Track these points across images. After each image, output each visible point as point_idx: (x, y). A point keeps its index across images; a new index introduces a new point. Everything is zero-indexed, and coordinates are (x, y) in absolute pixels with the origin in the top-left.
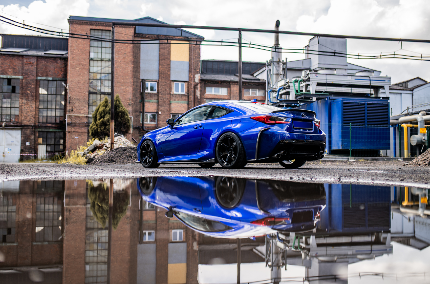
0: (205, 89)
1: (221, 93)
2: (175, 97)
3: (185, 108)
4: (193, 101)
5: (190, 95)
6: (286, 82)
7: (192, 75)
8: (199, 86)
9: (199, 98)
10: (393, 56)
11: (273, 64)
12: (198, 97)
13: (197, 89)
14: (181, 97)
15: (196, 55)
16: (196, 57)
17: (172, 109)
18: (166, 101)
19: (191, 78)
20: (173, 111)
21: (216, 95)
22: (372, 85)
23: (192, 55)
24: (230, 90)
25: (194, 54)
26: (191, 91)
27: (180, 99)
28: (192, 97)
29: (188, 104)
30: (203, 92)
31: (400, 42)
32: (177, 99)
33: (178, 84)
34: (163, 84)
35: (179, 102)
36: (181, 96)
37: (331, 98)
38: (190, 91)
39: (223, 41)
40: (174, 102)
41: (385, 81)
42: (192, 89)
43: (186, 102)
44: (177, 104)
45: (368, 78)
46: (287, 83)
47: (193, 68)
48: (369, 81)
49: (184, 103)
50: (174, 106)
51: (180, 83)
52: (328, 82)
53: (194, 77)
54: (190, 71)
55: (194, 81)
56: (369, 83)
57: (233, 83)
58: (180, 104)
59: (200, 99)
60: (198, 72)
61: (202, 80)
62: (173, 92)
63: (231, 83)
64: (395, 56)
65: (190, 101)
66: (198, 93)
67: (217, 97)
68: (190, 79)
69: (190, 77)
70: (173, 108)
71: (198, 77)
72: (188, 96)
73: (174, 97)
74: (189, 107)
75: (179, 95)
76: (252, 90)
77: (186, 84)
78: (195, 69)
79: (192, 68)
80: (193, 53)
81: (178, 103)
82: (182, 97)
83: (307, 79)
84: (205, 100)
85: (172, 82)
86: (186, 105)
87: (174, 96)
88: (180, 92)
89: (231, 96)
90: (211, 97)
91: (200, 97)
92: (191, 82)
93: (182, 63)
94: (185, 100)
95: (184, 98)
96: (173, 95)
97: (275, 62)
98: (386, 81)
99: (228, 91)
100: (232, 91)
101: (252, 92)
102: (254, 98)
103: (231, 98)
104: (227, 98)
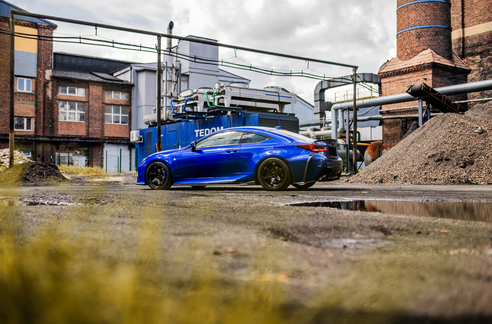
0: (57, 89)
1: (78, 94)
2: (19, 96)
3: (32, 110)
4: (42, 102)
5: (39, 95)
6: (192, 93)
7: (41, 70)
8: (50, 84)
9: (50, 99)
10: (301, 75)
11: (167, 70)
12: (49, 98)
13: (48, 88)
14: (27, 96)
15: (46, 46)
16: (46, 48)
17: (15, 111)
18: (7, 101)
19: (40, 74)
20: (16, 113)
21: (72, 96)
22: (280, 101)
23: (41, 45)
24: (89, 92)
25: (44, 44)
26: (41, 89)
27: (26, 98)
28: (41, 97)
29: (36, 106)
30: (55, 92)
31: (307, 61)
32: (21, 99)
33: (23, 80)
34: (3, 79)
35: (24, 102)
36: (26, 95)
37: (245, 113)
38: (39, 89)
39: (142, 46)
40: (18, 102)
41: (291, 98)
42: (41, 87)
43: (34, 103)
44: (22, 105)
45: (277, 94)
46: (194, 93)
47: (42, 61)
48: (278, 97)
49: (31, 104)
50: (18, 107)
51: (25, 80)
52: (241, 96)
53: (44, 73)
54: (39, 66)
55: (44, 78)
56: (278, 99)
57: (93, 84)
58: (25, 105)
59: (51, 100)
60: (49, 67)
61: (53, 78)
62: (16, 90)
63: (89, 83)
64: (303, 75)
65: (39, 102)
66: (49, 93)
67: (72, 99)
68: (39, 75)
69: (38, 73)
70: (16, 109)
71: (49, 74)
72: (36, 95)
73: (17, 96)
74: (38, 109)
75: (24, 93)
76: (114, 93)
77: (34, 80)
78: (45, 64)
79: (41, 62)
80: (42, 44)
81: (23, 104)
82: (28, 97)
83: (222, 92)
84: (57, 101)
85: (15, 78)
86: (33, 107)
87: (17, 94)
88: (25, 91)
89: (90, 98)
90: (65, 98)
91: (52, 98)
92: (40, 79)
93: (29, 54)
94: (32, 100)
95: (31, 98)
96: (16, 93)
97: (169, 67)
98: (293, 98)
99: (86, 92)
100: (90, 93)
101: (114, 95)
102: (116, 102)
103: (89, 100)
104: (84, 100)
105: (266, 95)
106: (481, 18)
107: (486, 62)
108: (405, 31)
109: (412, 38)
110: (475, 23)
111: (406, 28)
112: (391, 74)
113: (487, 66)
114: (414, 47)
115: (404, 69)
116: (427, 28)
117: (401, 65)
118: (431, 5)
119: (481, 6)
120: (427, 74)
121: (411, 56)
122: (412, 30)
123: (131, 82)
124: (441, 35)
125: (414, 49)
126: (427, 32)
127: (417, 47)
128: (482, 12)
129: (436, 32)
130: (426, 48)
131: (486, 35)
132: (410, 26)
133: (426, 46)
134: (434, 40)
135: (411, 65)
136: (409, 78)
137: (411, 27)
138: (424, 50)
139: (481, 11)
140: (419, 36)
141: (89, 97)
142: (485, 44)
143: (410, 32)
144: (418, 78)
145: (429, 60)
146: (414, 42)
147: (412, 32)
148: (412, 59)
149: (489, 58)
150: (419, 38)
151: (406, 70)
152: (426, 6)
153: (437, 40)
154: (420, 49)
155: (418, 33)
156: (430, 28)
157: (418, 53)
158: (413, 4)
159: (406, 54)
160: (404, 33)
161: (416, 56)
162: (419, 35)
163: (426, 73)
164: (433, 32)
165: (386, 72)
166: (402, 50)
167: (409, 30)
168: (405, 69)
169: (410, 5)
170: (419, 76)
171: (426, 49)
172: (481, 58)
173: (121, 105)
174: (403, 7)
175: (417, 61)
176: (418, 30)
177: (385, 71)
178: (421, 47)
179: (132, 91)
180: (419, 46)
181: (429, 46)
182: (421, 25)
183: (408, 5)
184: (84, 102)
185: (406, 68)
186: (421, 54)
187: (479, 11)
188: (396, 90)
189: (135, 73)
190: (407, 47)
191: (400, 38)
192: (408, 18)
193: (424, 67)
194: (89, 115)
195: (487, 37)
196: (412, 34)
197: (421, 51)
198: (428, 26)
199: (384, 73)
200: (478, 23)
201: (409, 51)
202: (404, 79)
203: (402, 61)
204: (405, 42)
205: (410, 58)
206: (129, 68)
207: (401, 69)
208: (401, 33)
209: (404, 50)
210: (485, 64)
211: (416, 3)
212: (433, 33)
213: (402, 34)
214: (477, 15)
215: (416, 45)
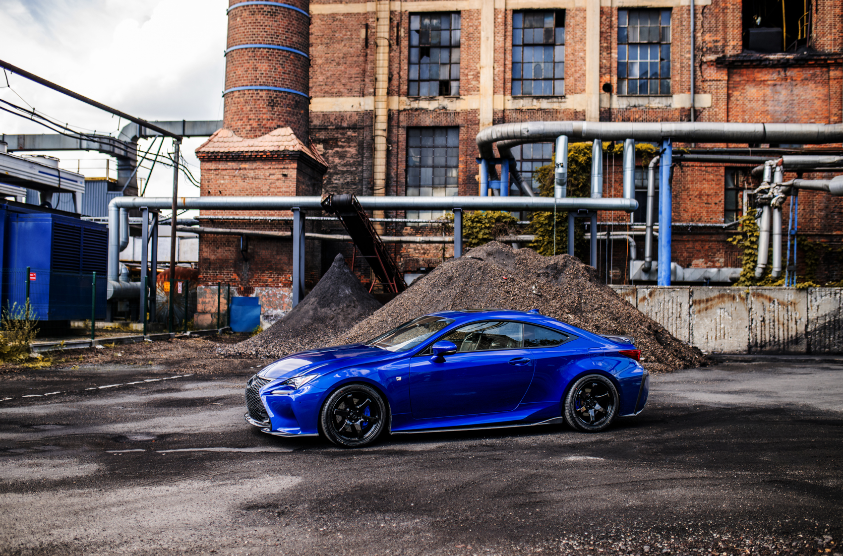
45: (56, 173)
98: (79, 183)
105: (40, 172)
106: (327, 88)
107: (332, 156)
108: (249, 90)
109: (261, 103)
110: (318, 94)
111: (251, 85)
112: (221, 156)
113: (333, 162)
114: (264, 119)
115: (247, 152)
116: (285, 92)
117: (241, 144)
118: (292, 57)
119: (328, 71)
120: (288, 168)
121: (259, 133)
122: (262, 90)
124: (302, 109)
125: (264, 122)
126: (285, 99)
127: (269, 120)
128: (329, 80)
129: (296, 101)
130: (282, 124)
131: (334, 117)
132: (258, 84)
133: (283, 121)
134: (293, 115)
135: (261, 149)
136: (256, 169)
137: (260, 85)
138: (279, 126)
139: (327, 78)
140: (272, 104)
142: (331, 129)
143: (258, 94)
144: (272, 171)
145: (294, 146)
146: (264, 111)
147: (261, 93)
148: (260, 139)
149: (337, 152)
150: (272, 106)
151: (251, 155)
152: (284, 56)
153: (297, 115)
154: (273, 125)
155: (270, 97)
156: (289, 93)
157: (271, 129)
158: (264, 48)
159: (248, 128)
160: (246, 92)
161: (267, 135)
162: (273, 100)
163: (286, 166)
164: (293, 101)
165: (213, 153)
166: (241, 120)
167: (256, 90)
168: (249, 154)
169: (260, 48)
170: (274, 169)
171: (282, 127)
172: (325, 148)
174: (246, 49)
175: (271, 144)
176: (271, 93)
177: (212, 150)
178: (276, 121)
180: (272, 120)
181: (287, 123)
182: (276, 86)
183: (255, 48)
185: (252, 152)
186: (275, 132)
187: (324, 77)
188: (229, 186)
190: (252, 116)
191: (237, 99)
192: (256, 69)
193: (285, 155)
195: (335, 119)
196: (261, 97)
197: (275, 129)
198: (287, 90)
199: (208, 152)
200: (323, 95)
201: (255, 125)
202: (245, 169)
203: (241, 139)
204: (249, 108)
205: (256, 136)
207: (242, 152)
208: (239, 91)
209: (244, 119)
210: (330, 158)
211: (269, 49)
212: (292, 103)
213: (241, 92)
214: (322, 83)
215: (268, 116)
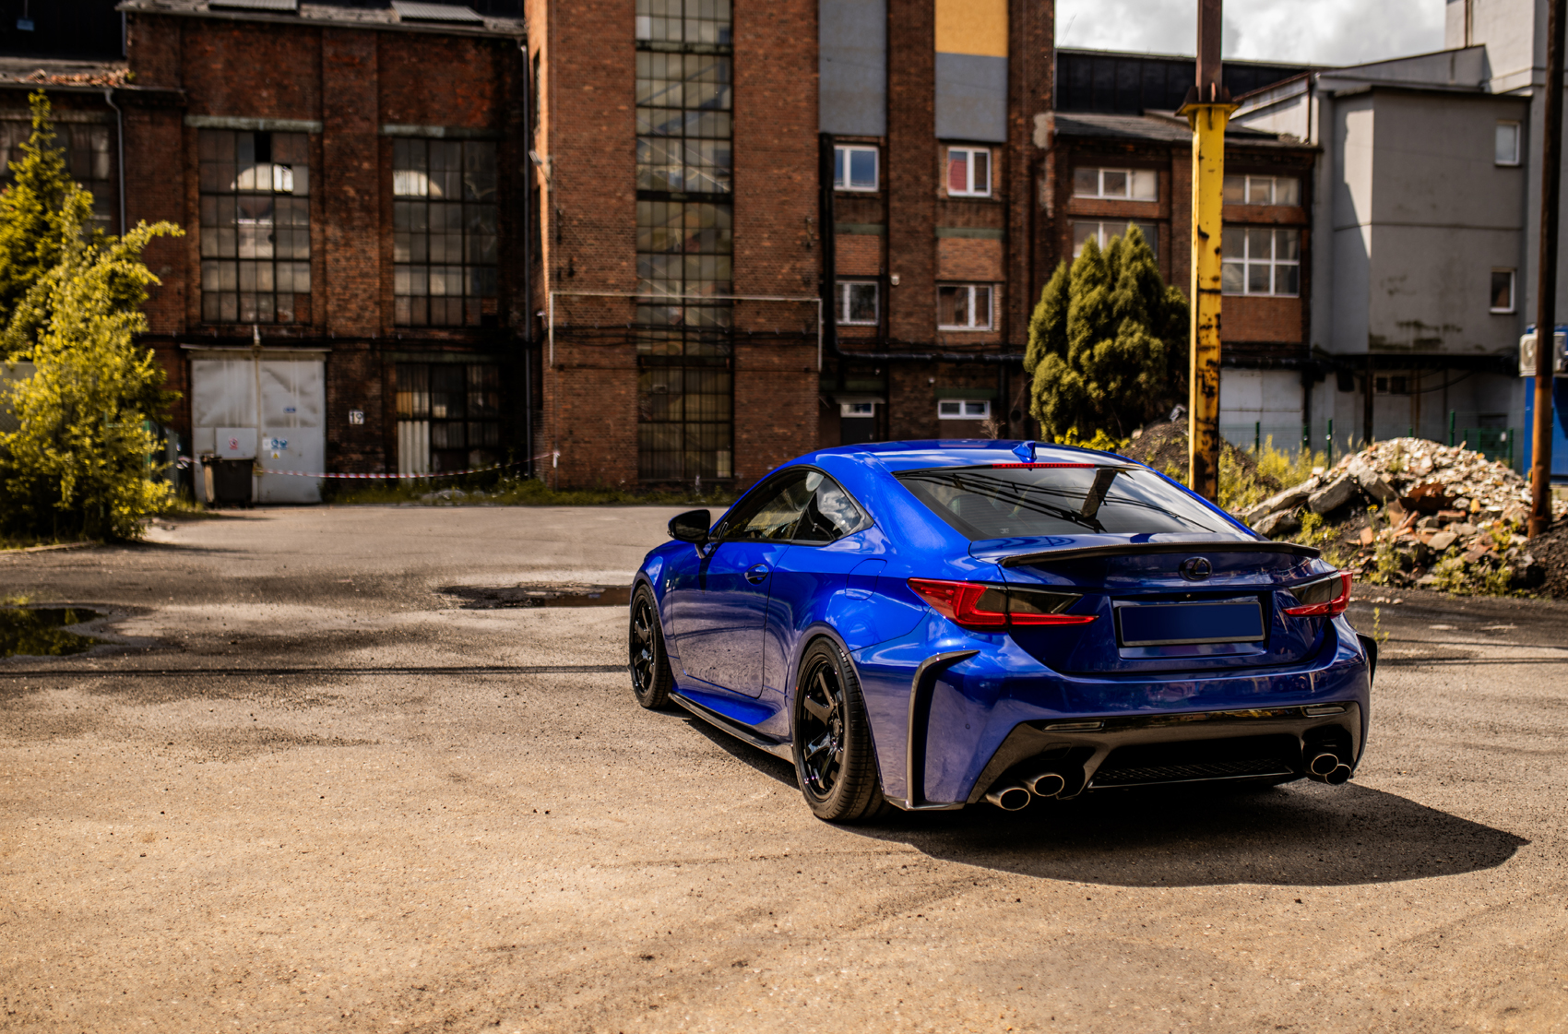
0: (1070, 176)
1: (1132, 194)
2: (955, 210)
3: (991, 258)
4: (1025, 227)
5: (1015, 203)
7: (1021, 114)
8: (1048, 165)
9: (1050, 214)
12: (1045, 212)
13: (1044, 178)
14: (978, 211)
15: (1036, 28)
16: (1037, 37)
17: (942, 263)
18: (920, 229)
19: (1018, 128)
20: (945, 269)
21: (1115, 202)
23: (1021, 27)
24: (1170, 182)
25: (1028, 23)
26: (1020, 184)
27: (974, 218)
28: (1020, 211)
29: (1007, 241)
30: (1062, 194)
32: (960, 220)
33: (965, 154)
34: (907, 156)
35: (969, 231)
36: (975, 206)
38: (1014, 184)
40: (950, 231)
42: (1021, 174)
43: (998, 232)
44: (963, 242)
47: (1024, 83)
49: (991, 237)
50: (950, 248)
51: (971, 152)
53: (1031, 126)
54: (1012, 100)
55: (1031, 143)
58: (972, 241)
59: (1051, 220)
60: (1044, 102)
61: (1060, 139)
62: (945, 190)
63: (1174, 152)
65: (1014, 229)
66: (1047, 195)
67: (1116, 211)
68: (1014, 132)
69: (1010, 126)
70: (945, 258)
71: (1044, 124)
72: (1004, 204)
73: (948, 213)
74: (1012, 251)
75: (968, 200)
76: (1252, 182)
77: (998, 154)
78: (1033, 92)
79: (1020, 88)
80: (1024, 20)
81: (965, 236)
82: (982, 213)
84: (1070, 222)
85: (941, 148)
86: (995, 245)
87: (949, 205)
88: (971, 191)
89: (1175, 206)
90: (1093, 210)
91: (1054, 211)
92: (1018, 148)
93: (980, 61)
94: (993, 222)
95: (990, 215)
96: (944, 202)
99: (1158, 183)
101: (1251, 191)
102: (1260, 214)
103: (1171, 212)
104: (1155, 213)
123: (1308, 139)
141: (1170, 202)
173: (1275, 225)
179: (1316, 171)
184: (1157, 221)
189: (1327, 104)
194: (1170, 267)
206: (1302, 87)
